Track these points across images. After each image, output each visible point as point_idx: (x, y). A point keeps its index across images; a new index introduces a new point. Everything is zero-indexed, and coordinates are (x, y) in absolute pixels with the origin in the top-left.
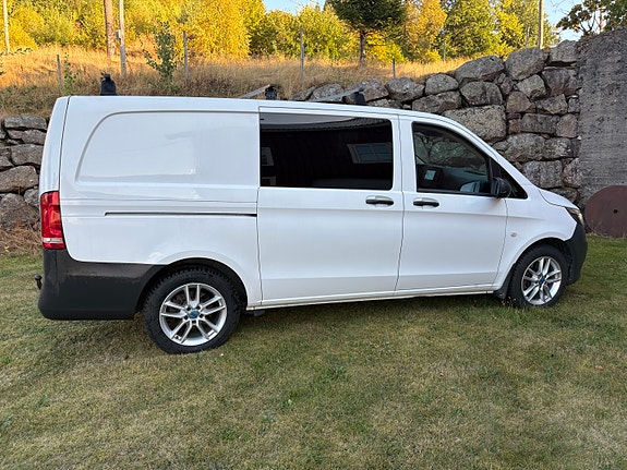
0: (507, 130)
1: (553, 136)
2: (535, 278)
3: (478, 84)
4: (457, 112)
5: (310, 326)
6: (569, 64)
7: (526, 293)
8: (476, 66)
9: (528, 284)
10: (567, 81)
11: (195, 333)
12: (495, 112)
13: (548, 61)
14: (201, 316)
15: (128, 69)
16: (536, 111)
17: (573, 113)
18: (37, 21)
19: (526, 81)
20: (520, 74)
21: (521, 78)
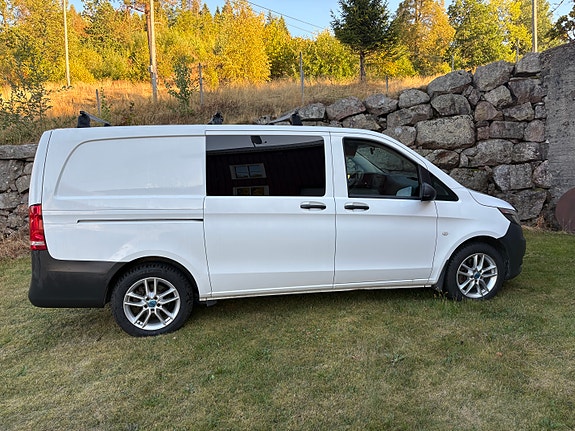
0: (476, 137)
1: (522, 140)
2: (470, 273)
3: (449, 97)
4: (429, 122)
5: (259, 315)
6: (534, 74)
7: (461, 287)
8: (445, 81)
9: (464, 279)
10: (532, 90)
11: (153, 320)
12: (464, 121)
13: (513, 73)
14: (159, 305)
15: (158, 97)
16: (504, 118)
17: (540, 119)
18: (96, 60)
19: (493, 91)
20: (487, 86)
21: (488, 88)
